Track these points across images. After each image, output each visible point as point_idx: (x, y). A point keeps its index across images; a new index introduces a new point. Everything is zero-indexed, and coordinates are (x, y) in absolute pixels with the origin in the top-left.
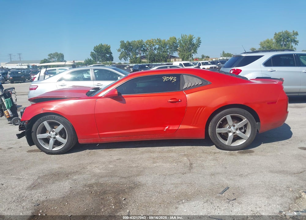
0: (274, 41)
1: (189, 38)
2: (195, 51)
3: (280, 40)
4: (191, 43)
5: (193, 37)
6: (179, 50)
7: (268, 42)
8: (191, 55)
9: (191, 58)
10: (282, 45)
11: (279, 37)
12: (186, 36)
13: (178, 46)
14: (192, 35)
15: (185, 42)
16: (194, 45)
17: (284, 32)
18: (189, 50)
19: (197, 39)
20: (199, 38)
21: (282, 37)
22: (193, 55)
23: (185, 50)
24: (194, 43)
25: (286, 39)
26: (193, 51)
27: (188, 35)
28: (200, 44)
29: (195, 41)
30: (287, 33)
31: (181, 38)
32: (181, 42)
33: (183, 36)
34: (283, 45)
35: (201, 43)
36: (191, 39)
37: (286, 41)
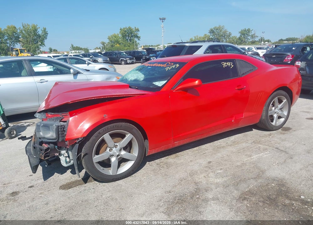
0: (120, 36)
1: (32, 28)
2: (43, 44)
3: (126, 35)
4: (35, 34)
5: (37, 27)
6: (22, 42)
7: (115, 37)
8: (38, 47)
9: (39, 51)
10: (127, 40)
11: (124, 32)
12: (28, 25)
13: (20, 36)
14: (36, 25)
15: (29, 33)
16: (39, 36)
17: (127, 28)
18: (35, 41)
19: (43, 30)
20: (45, 29)
21: (126, 33)
22: (41, 47)
23: (30, 42)
24: (39, 34)
25: (130, 34)
26: (40, 43)
27: (31, 25)
28: (47, 36)
29: (40, 32)
30: (130, 28)
31: (22, 28)
32: (23, 32)
33: (24, 25)
34: (129, 40)
35: (47, 34)
36: (35, 30)
37: (130, 36)
